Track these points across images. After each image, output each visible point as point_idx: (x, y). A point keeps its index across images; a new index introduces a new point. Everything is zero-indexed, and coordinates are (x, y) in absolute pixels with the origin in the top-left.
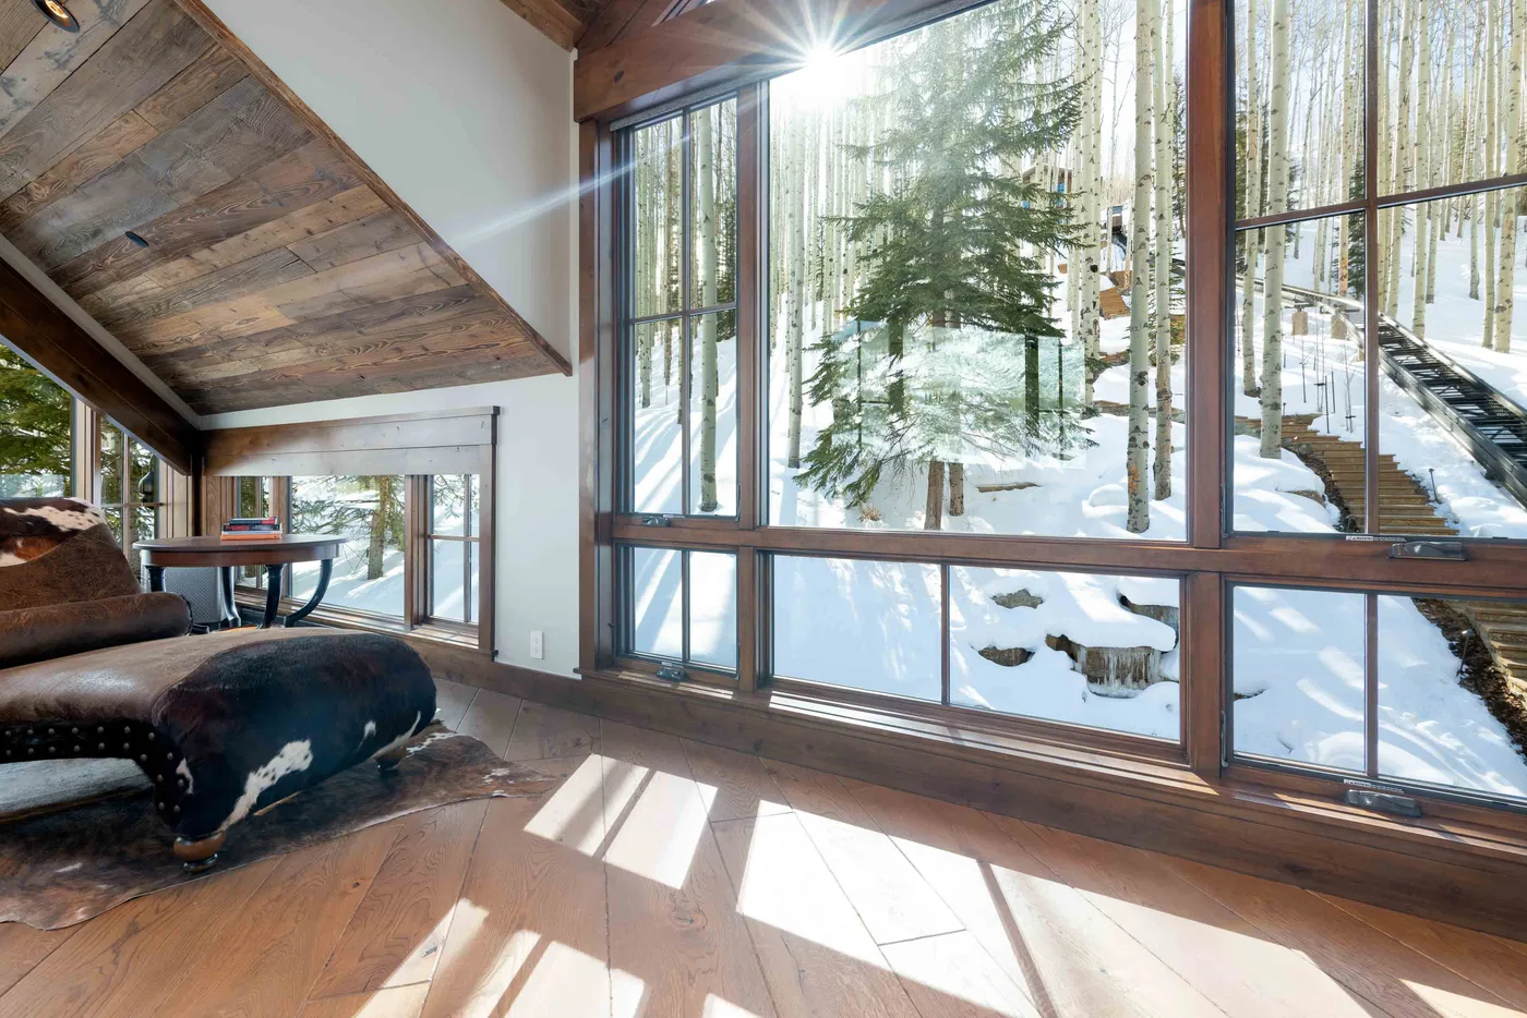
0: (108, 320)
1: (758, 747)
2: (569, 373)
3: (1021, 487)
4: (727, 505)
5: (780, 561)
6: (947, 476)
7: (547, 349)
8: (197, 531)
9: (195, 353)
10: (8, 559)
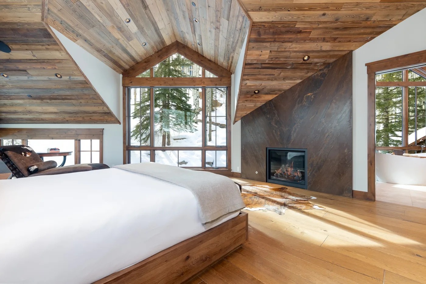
2: (120, 124)
3: (183, 139)
6: (167, 136)
10: (28, 156)
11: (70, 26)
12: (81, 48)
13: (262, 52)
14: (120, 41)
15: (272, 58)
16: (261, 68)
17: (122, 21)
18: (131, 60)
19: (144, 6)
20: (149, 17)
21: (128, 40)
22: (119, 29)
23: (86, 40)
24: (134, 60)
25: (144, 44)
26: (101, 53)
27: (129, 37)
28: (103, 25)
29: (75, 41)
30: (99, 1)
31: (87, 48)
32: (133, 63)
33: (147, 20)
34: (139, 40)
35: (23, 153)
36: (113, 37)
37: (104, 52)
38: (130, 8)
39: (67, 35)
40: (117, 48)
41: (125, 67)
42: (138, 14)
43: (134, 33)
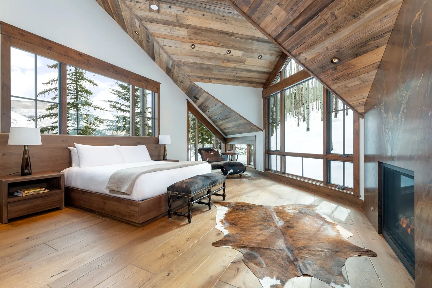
1: (281, 180)
2: (263, 131)
4: (279, 149)
5: (287, 157)
7: (259, 128)
8: (225, 151)
9: (225, 129)
10: (212, 153)
11: (202, 77)
12: (217, 84)
13: (271, 14)
14: (236, 67)
15: (292, 9)
16: (297, 30)
17: (225, 55)
18: (262, 74)
19: (229, 35)
20: (242, 38)
21: (243, 63)
22: (229, 61)
23: (216, 79)
24: (264, 73)
25: (259, 57)
26: (232, 81)
27: (241, 61)
28: (217, 65)
29: (211, 82)
30: (202, 55)
31: (221, 83)
32: (265, 75)
33: (242, 41)
34: (251, 57)
35: (209, 152)
36: (230, 67)
37: (234, 80)
38: (221, 44)
39: (205, 82)
40: (240, 72)
41: (260, 81)
42: (231, 43)
43: (242, 56)
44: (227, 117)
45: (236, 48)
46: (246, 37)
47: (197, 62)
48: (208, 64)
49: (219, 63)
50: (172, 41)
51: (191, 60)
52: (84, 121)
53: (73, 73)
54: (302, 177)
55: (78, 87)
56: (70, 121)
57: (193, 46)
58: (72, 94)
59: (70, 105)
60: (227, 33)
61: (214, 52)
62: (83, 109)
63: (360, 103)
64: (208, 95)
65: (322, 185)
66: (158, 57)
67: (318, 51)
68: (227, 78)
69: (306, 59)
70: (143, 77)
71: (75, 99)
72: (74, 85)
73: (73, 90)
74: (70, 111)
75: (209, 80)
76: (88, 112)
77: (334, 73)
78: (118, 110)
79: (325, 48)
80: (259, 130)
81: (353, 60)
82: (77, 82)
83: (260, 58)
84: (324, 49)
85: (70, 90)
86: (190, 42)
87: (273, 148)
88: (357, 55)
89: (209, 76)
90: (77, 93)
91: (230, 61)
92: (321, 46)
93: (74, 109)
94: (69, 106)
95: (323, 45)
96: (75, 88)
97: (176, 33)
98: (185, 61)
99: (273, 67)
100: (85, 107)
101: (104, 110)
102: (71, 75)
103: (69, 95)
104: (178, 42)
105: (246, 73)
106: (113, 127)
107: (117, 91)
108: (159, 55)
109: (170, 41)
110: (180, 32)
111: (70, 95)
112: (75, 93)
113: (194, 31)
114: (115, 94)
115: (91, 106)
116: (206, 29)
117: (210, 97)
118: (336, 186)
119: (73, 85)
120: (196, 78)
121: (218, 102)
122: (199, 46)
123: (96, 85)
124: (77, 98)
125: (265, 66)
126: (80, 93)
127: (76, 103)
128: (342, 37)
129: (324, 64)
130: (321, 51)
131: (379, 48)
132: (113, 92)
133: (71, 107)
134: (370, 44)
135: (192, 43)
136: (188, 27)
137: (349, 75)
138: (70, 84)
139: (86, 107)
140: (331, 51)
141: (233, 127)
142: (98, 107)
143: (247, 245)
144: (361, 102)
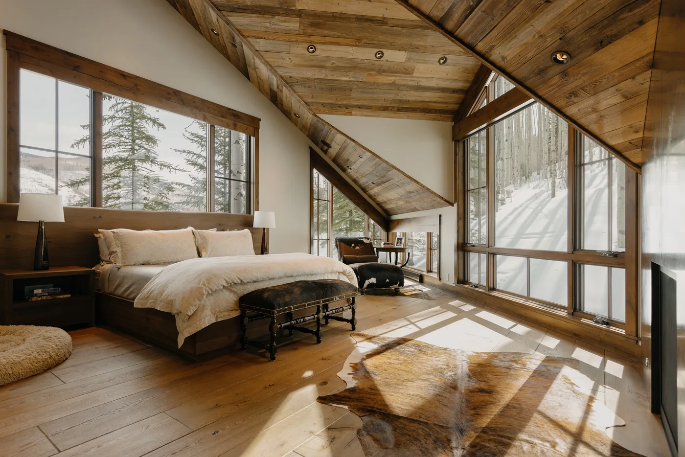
0: (370, 196)
2: (453, 206)
4: (484, 241)
5: (498, 257)
7: (446, 200)
9: (385, 202)
10: (357, 248)
11: (333, 104)
14: (397, 82)
16: (477, 4)
17: (374, 62)
19: (378, 23)
20: (403, 27)
21: (409, 74)
22: (381, 71)
23: (359, 107)
24: (454, 91)
25: (442, 61)
26: (391, 110)
27: (405, 70)
28: (358, 81)
29: (350, 114)
30: (328, 64)
31: (369, 114)
32: (456, 95)
33: (404, 31)
34: (425, 62)
35: (353, 245)
36: (384, 84)
37: (394, 107)
38: (364, 41)
39: (338, 113)
40: (405, 93)
41: (446, 109)
42: (382, 37)
43: (406, 60)
44: (384, 180)
45: (392, 47)
46: (411, 23)
47: (322, 77)
48: (342, 81)
49: (363, 77)
50: (275, 42)
51: (310, 74)
52: (144, 188)
53: (128, 107)
54: (528, 298)
55: (135, 131)
56: (122, 189)
57: (311, 48)
58: (126, 144)
59: (122, 162)
60: (374, 19)
61: (353, 57)
62: (143, 169)
63: (631, 143)
64: (345, 138)
65: (564, 313)
66: (254, 72)
67: (525, 42)
68: (379, 104)
69: (504, 58)
70: (229, 109)
71: (130, 151)
72: (129, 128)
73: (127, 137)
74: (122, 172)
75: (346, 109)
76: (150, 173)
77: (565, 82)
78: (199, 170)
79: (537, 35)
80: (447, 203)
81: (596, 54)
82: (133, 123)
83: (444, 62)
84: (534, 36)
85: (122, 136)
86: (305, 42)
87: (473, 240)
88: (601, 44)
89: (345, 103)
90: (133, 141)
91: (384, 71)
92: (528, 30)
93: (129, 168)
94: (121, 164)
95: (531, 28)
96: (130, 132)
97: (279, 27)
98: (301, 76)
99: (471, 79)
100: (145, 165)
101: (175, 169)
102: (124, 111)
103: (121, 145)
104: (284, 43)
105: (416, 93)
106: (191, 199)
107: (197, 136)
108: (255, 68)
109: (271, 42)
110: (286, 24)
111: (123, 145)
112: (131, 141)
113: (312, 21)
114: (196, 141)
115: (155, 163)
116: (333, 16)
117: (348, 141)
118: (591, 317)
119: (126, 128)
120: (321, 108)
121: (364, 150)
122: (323, 47)
123: (163, 127)
124: (133, 150)
125: (456, 78)
126: (137, 141)
127: (132, 157)
128: (564, 10)
129: (541, 67)
130: (529, 39)
131: (644, 25)
132: (192, 137)
133: (123, 165)
134: (624, 18)
135: (310, 43)
136: (300, 14)
137: (595, 85)
138: (123, 126)
139: (147, 165)
140: (549, 40)
141: (399, 199)
142: (166, 164)
143: (380, 409)
144: (635, 141)
